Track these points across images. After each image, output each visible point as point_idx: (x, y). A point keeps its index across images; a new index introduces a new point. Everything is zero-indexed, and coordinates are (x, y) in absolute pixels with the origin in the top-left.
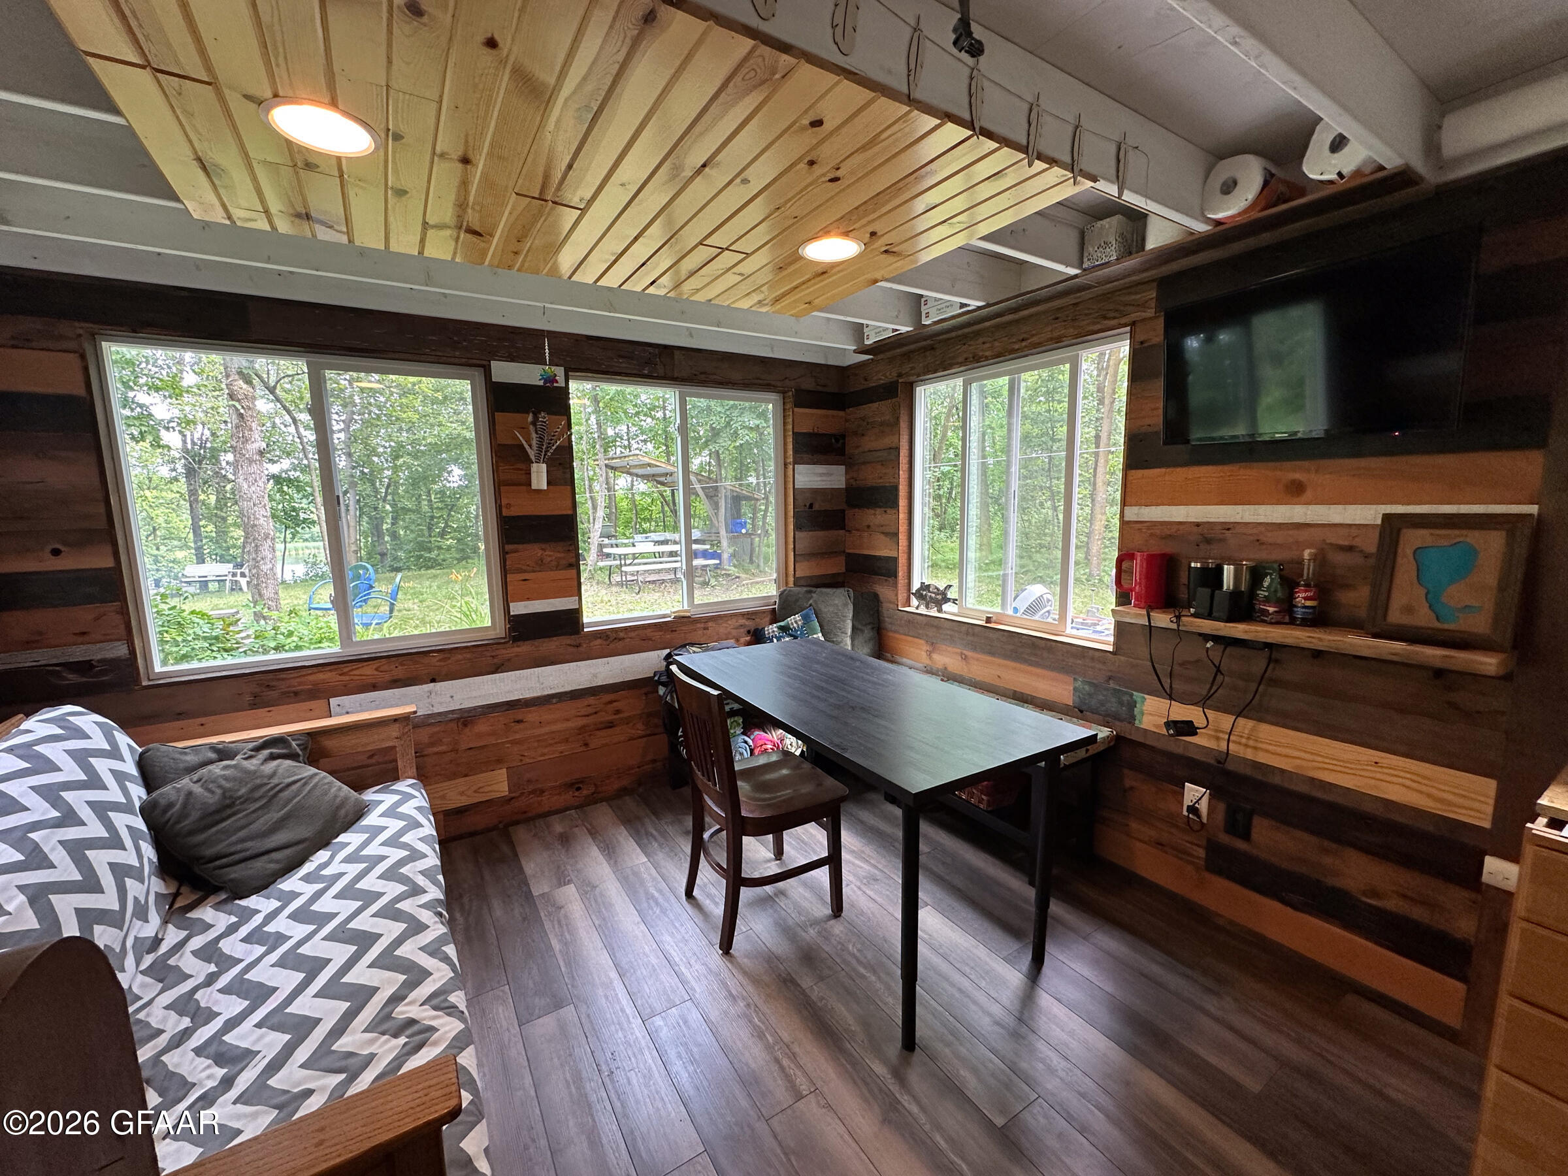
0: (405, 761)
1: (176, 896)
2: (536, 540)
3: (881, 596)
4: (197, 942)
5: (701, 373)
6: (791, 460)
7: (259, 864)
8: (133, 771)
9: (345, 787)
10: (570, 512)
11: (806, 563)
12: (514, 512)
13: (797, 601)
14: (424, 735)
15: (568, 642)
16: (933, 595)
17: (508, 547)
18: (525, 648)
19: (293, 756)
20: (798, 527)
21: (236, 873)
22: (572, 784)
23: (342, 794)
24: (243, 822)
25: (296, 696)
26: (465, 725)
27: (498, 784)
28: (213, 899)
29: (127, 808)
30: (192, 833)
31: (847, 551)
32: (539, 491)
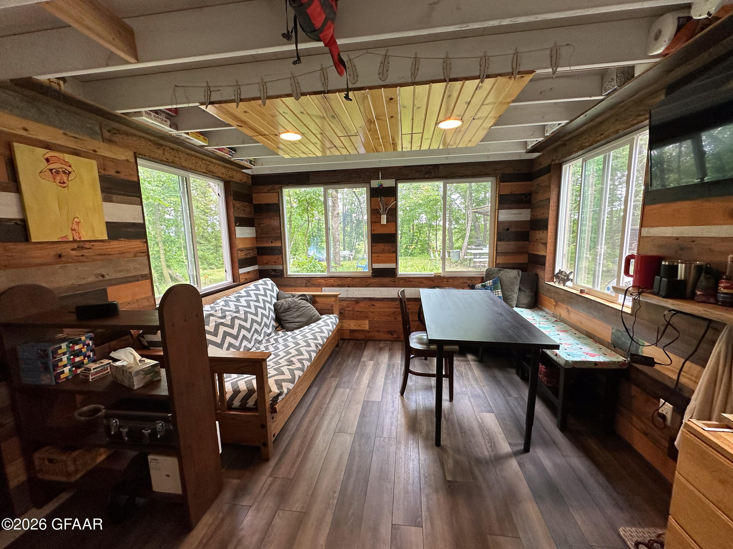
0: (336, 309)
1: (277, 327)
2: (383, 242)
3: (539, 275)
4: (275, 337)
5: (452, 173)
6: (497, 208)
7: (292, 325)
8: (276, 296)
9: (317, 311)
10: (394, 232)
11: (503, 257)
12: (376, 232)
13: (493, 274)
14: (345, 304)
15: (391, 280)
16: (563, 277)
17: (373, 244)
18: (377, 280)
19: (307, 300)
20: (499, 239)
21: (287, 325)
22: (389, 332)
23: (315, 313)
24: (291, 313)
25: (314, 285)
26: (357, 303)
27: (365, 325)
28: (283, 330)
29: (271, 303)
30: (281, 313)
31: (529, 252)
32: (384, 225)
